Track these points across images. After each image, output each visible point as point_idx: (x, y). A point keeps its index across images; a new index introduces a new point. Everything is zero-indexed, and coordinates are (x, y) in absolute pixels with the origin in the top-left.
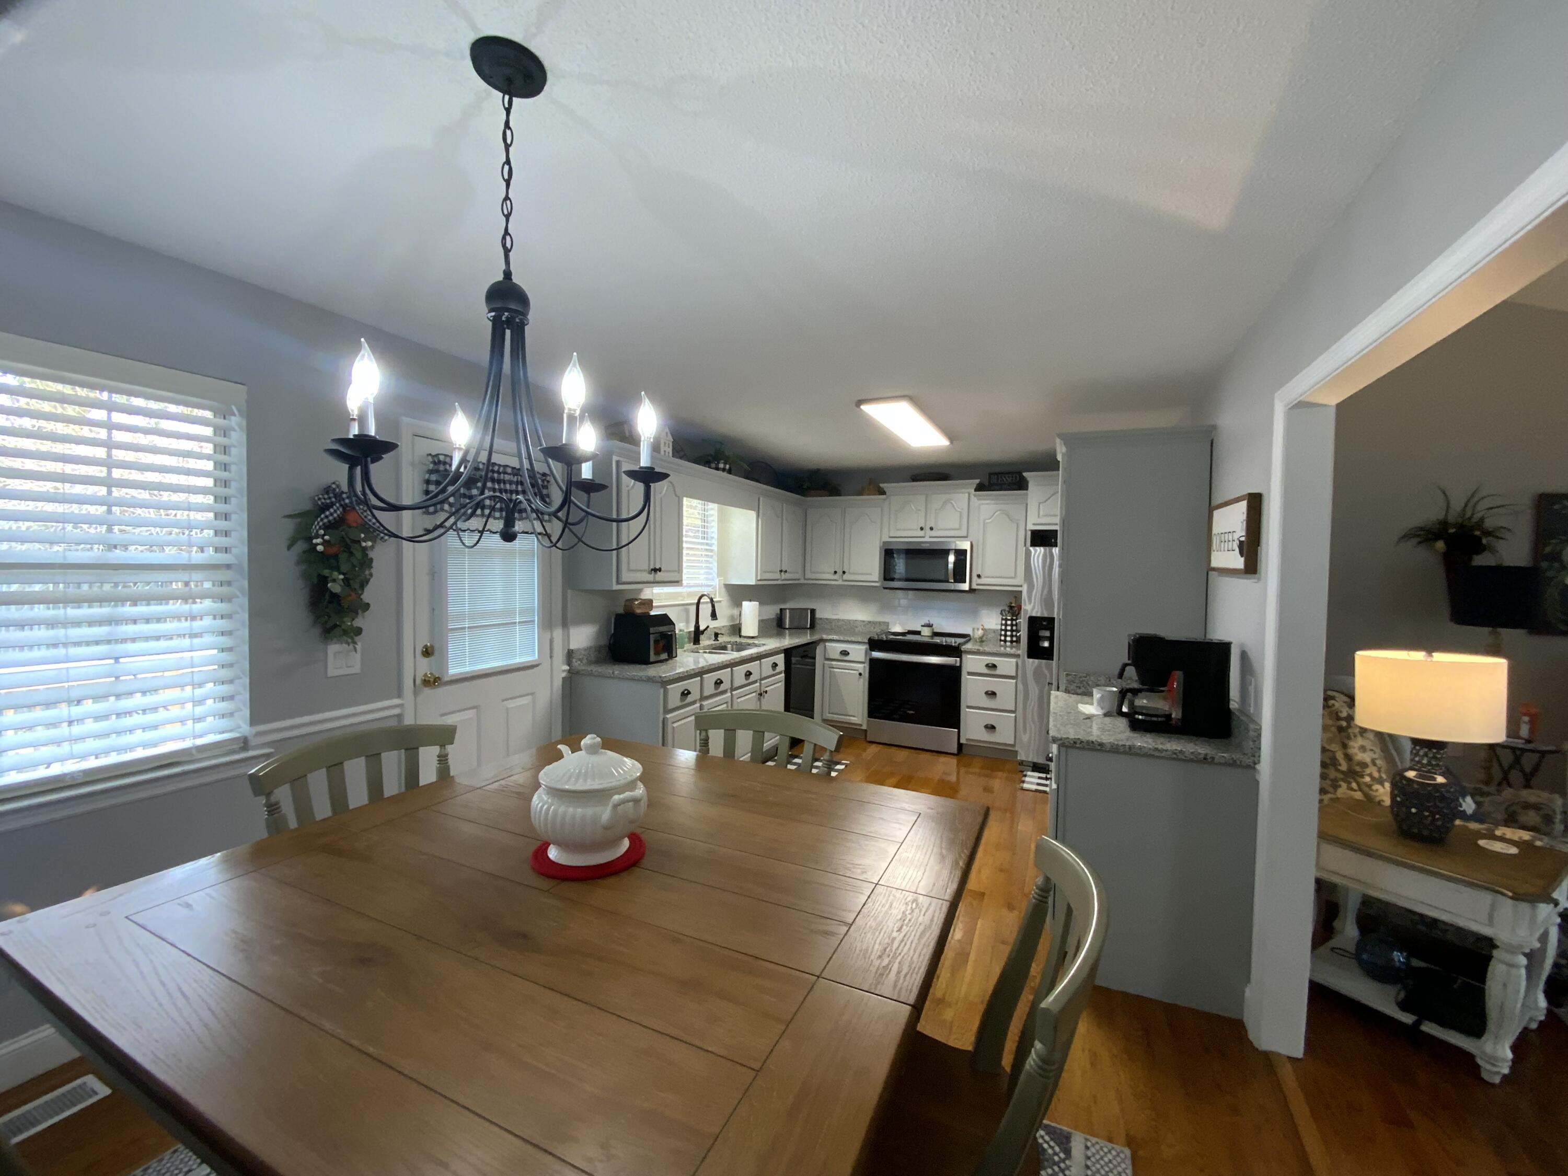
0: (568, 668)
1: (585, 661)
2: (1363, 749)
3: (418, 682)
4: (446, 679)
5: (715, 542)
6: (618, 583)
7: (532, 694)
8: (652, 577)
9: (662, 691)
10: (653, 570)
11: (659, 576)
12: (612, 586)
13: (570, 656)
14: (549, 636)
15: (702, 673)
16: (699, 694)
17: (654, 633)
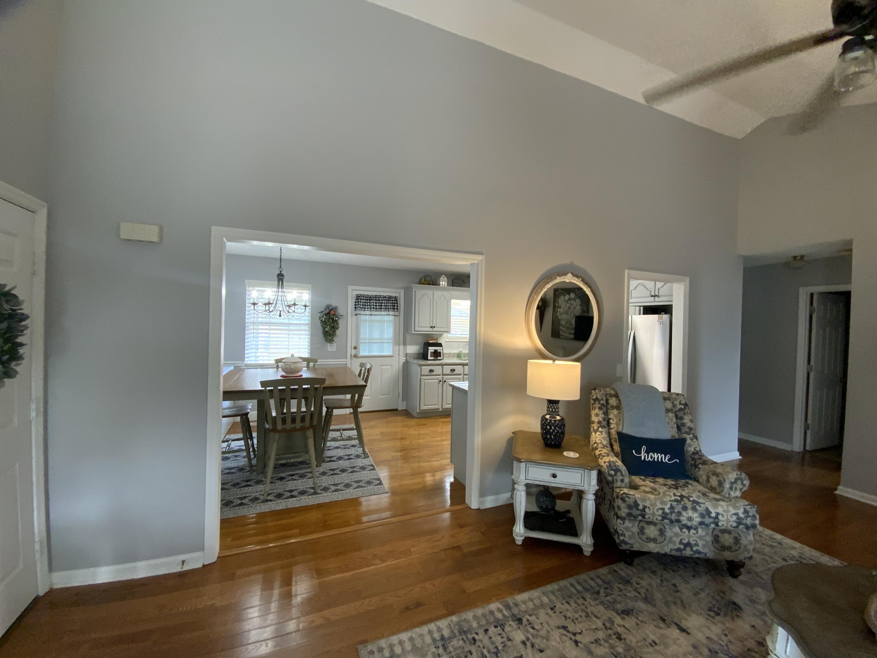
0: (405, 359)
1: (412, 357)
3: (352, 356)
4: (359, 356)
6: (414, 331)
7: (391, 365)
8: (431, 329)
9: (420, 368)
10: (432, 327)
11: (435, 329)
12: (413, 332)
13: (406, 355)
14: (397, 347)
15: (442, 365)
16: (441, 373)
17: (431, 349)
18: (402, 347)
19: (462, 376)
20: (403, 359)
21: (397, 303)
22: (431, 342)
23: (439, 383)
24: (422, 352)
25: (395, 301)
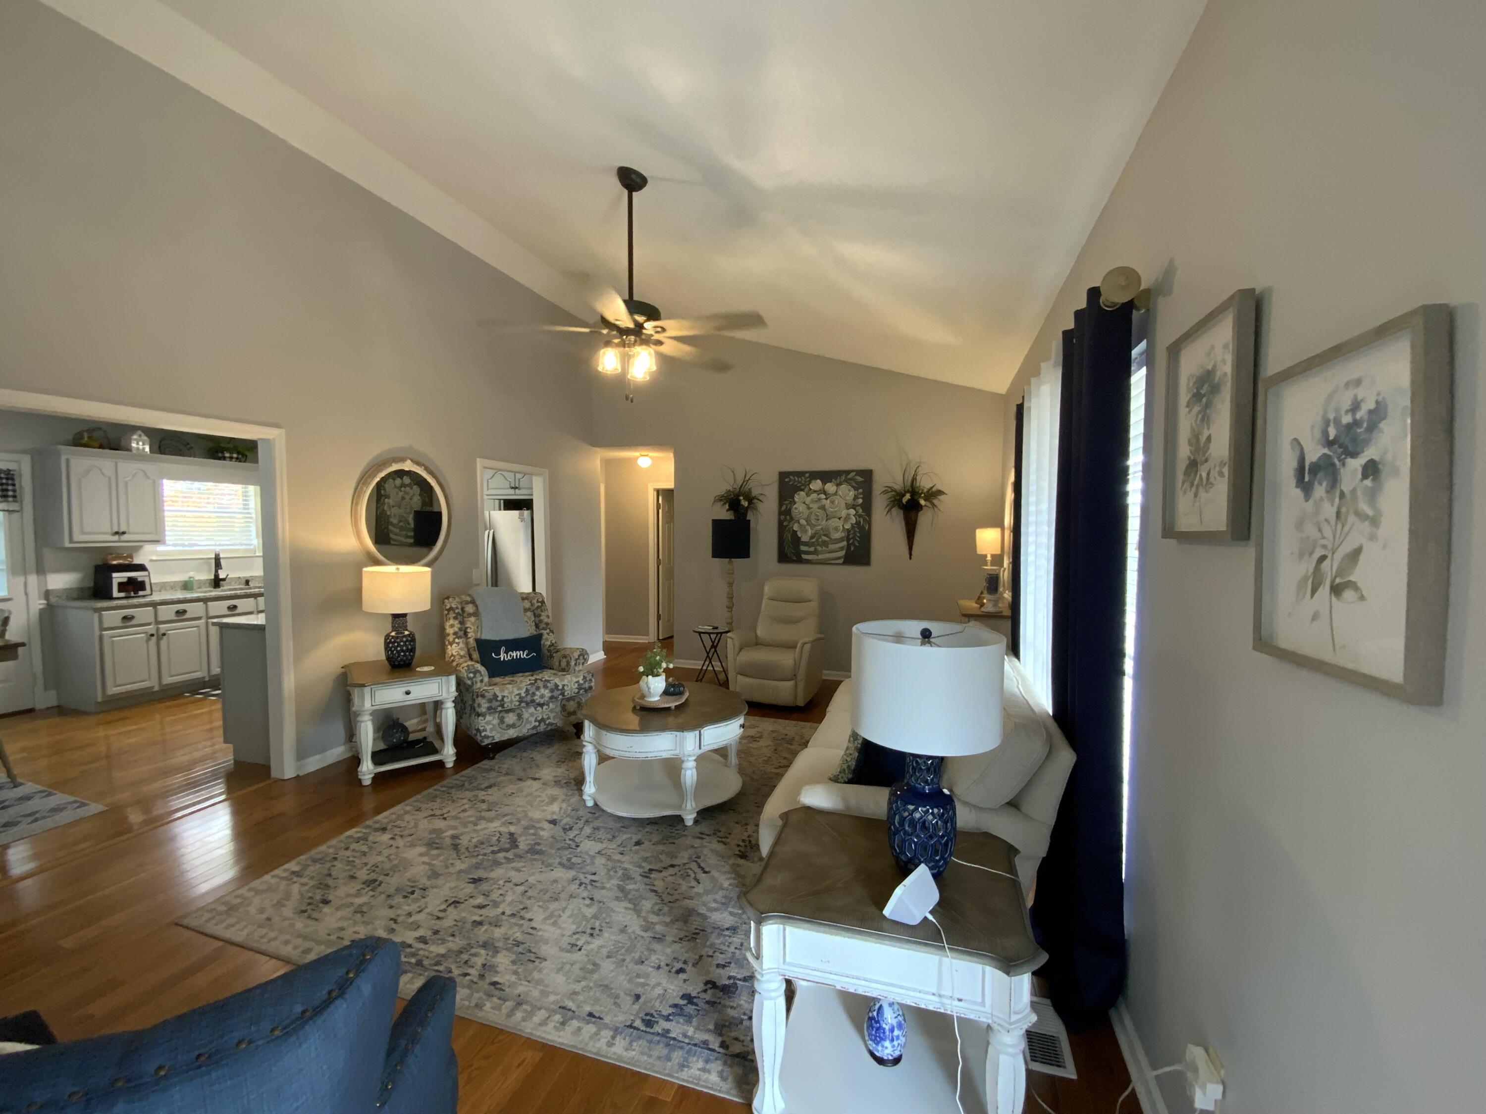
0: (45, 602)
1: (65, 598)
2: (452, 626)
5: (253, 511)
6: (70, 542)
8: (116, 538)
9: (96, 616)
10: (117, 533)
11: (124, 537)
12: (67, 545)
13: (47, 594)
14: (21, 580)
15: (154, 605)
16: (152, 619)
17: (118, 577)
18: (33, 579)
19: (203, 621)
20: (38, 604)
21: (14, 485)
22: (115, 562)
23: (148, 640)
24: (92, 585)
25: (7, 479)
